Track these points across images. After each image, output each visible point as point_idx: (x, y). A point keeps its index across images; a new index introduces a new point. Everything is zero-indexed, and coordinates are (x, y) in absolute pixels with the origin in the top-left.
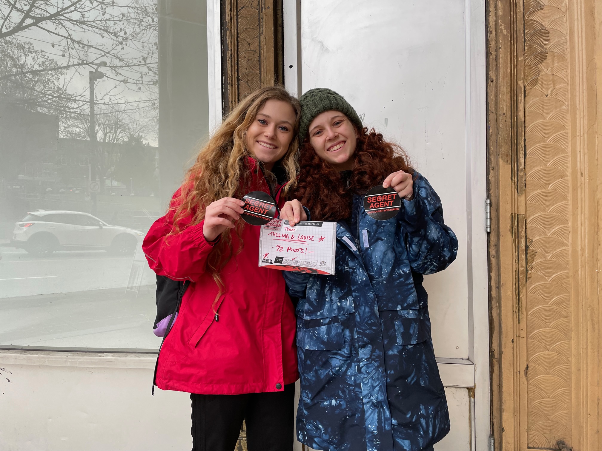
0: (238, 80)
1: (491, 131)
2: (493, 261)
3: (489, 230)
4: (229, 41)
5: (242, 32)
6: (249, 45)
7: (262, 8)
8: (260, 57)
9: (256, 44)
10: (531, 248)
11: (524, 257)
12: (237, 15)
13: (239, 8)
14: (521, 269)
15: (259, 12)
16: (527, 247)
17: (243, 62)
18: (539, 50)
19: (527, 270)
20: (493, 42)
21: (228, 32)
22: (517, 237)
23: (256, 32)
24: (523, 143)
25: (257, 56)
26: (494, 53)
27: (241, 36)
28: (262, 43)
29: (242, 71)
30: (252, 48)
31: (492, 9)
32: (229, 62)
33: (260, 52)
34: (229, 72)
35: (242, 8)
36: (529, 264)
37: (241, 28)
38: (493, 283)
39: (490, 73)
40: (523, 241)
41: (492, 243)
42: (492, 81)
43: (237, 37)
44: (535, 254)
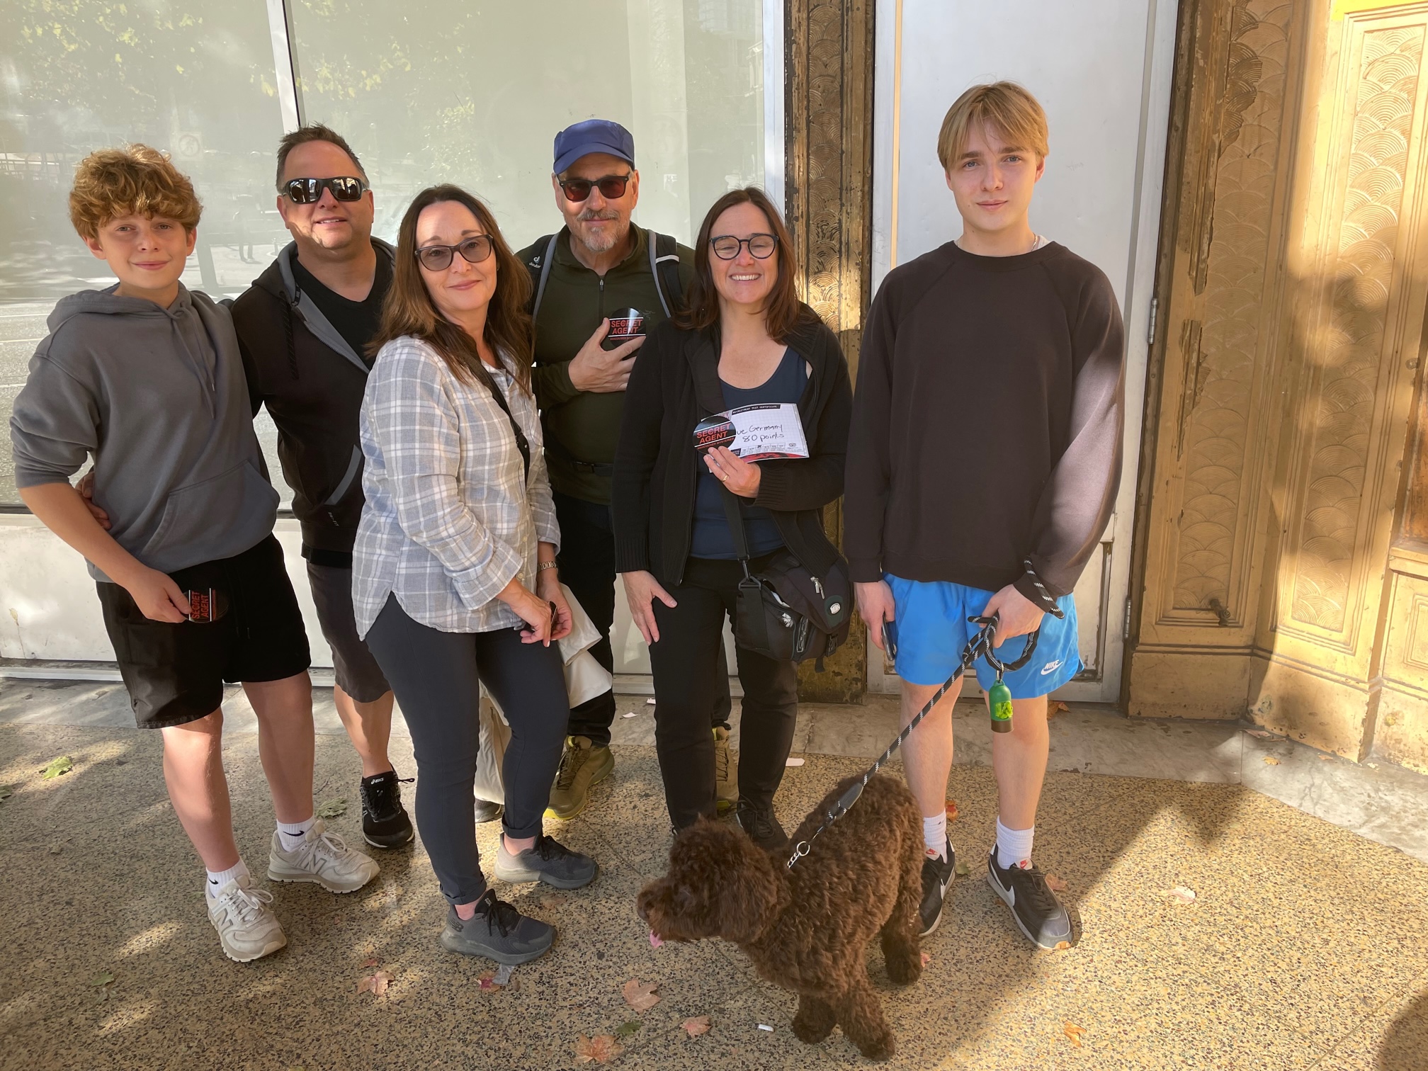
0: (808, 122)
1: (1168, 202)
2: (1153, 381)
3: (1152, 341)
4: (796, 62)
5: (816, 46)
6: (826, 66)
7: (847, 8)
8: (842, 86)
9: (837, 66)
10: (1204, 365)
11: (1193, 377)
12: (809, 18)
13: (811, 7)
14: (1188, 392)
15: (843, 14)
16: (1199, 364)
17: (816, 94)
18: (1246, 88)
19: (1195, 394)
20: (1184, 72)
21: (794, 46)
22: (1188, 350)
23: (838, 47)
24: (1209, 223)
25: (837, 85)
26: (1183, 88)
27: (815, 52)
28: (845, 65)
29: (815, 107)
30: (830, 72)
31: (1187, 20)
32: (795, 94)
33: (842, 78)
34: (795, 111)
35: (815, 7)
36: (1199, 386)
37: (814, 38)
38: (1149, 411)
39: (1175, 118)
40: (1195, 355)
41: (1154, 359)
42: (1177, 131)
43: (808, 53)
44: (1208, 371)
